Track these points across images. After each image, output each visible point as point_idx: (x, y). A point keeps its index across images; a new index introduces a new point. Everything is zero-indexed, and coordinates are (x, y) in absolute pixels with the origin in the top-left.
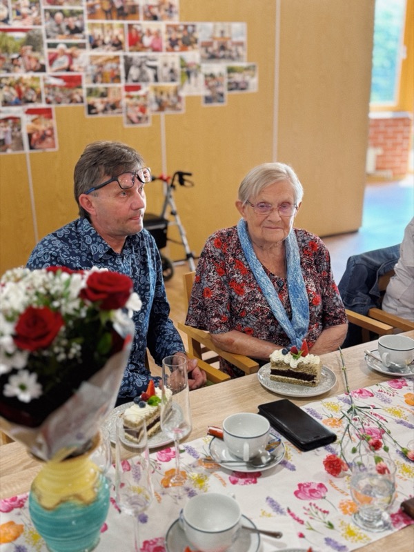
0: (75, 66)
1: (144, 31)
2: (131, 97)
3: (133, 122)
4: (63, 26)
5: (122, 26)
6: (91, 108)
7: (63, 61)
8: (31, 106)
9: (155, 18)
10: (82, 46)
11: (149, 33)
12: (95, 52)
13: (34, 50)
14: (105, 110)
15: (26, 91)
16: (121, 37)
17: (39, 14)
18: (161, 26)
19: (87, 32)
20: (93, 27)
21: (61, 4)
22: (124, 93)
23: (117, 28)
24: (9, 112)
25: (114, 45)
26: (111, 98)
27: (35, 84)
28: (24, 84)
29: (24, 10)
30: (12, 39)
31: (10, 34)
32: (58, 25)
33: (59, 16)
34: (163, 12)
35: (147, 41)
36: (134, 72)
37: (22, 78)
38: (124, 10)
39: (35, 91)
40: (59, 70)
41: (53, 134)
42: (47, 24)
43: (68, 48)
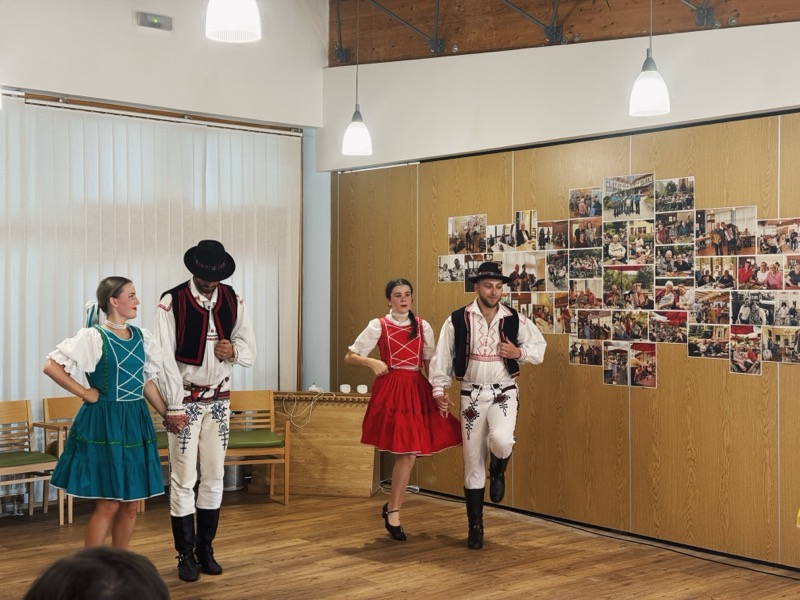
0: (680, 304)
1: (759, 265)
4: (672, 263)
5: (733, 260)
7: (669, 298)
8: (637, 341)
10: (689, 283)
13: (643, 287)
14: (708, 352)
15: (633, 326)
16: (731, 273)
17: (651, 253)
18: (782, 258)
20: (701, 263)
21: (672, 242)
22: (731, 335)
23: (728, 263)
24: (618, 345)
25: (722, 281)
26: (715, 339)
27: (642, 320)
28: (633, 319)
30: (626, 276)
31: (625, 272)
32: (668, 262)
34: (783, 243)
35: (762, 277)
37: (631, 313)
38: (738, 243)
39: (641, 327)
40: (665, 307)
41: (654, 371)
42: (658, 262)
43: (675, 285)
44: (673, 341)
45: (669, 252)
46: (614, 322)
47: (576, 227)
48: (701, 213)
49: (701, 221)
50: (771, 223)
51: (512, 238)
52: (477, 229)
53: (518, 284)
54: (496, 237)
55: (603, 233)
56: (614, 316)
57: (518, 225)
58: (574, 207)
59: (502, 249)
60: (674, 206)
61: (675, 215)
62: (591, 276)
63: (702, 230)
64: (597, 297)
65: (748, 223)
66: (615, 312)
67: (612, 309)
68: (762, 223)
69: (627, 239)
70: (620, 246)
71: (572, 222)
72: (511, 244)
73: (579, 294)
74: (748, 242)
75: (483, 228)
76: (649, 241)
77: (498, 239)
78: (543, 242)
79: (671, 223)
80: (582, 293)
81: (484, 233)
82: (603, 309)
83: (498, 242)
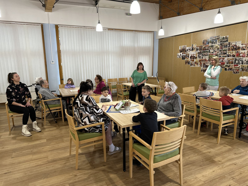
0: (224, 61)
1: (241, 53)
2: (235, 67)
3: (235, 73)
5: (235, 52)
6: (226, 69)
7: (222, 60)
9: (244, 49)
10: (226, 57)
11: (242, 53)
12: (228, 58)
14: (229, 69)
16: (235, 54)
17: (218, 51)
18: (246, 51)
19: (227, 54)
20: (228, 53)
21: (223, 49)
22: (234, 66)
23: (234, 53)
25: (233, 56)
26: (230, 67)
29: (216, 51)
32: (222, 53)
33: (222, 51)
34: (246, 48)
35: (241, 55)
36: (237, 62)
38: (236, 48)
42: (220, 53)
43: (223, 57)
48: (229, 43)
49: (229, 44)
50: (244, 44)
51: (191, 49)
52: (185, 48)
53: (192, 58)
57: (192, 47)
58: (204, 43)
61: (224, 43)
62: (206, 56)
63: (229, 46)
64: (207, 60)
65: (239, 44)
68: (242, 44)
69: (214, 49)
70: (212, 50)
71: (203, 46)
72: (191, 51)
73: (204, 59)
74: (239, 48)
75: (186, 48)
76: (218, 49)
78: (197, 50)
81: (186, 49)
82: (208, 62)
83: (189, 50)
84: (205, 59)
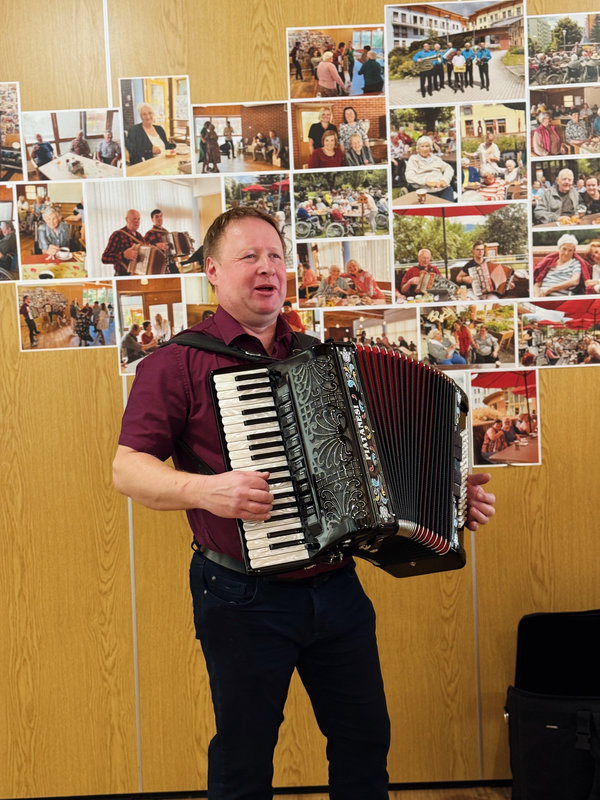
0: (596, 281)
4: (574, 196)
7: (569, 271)
8: (488, 368)
13: (501, 251)
15: (479, 337)
17: (520, 175)
21: (573, 152)
27: (499, 322)
30: (457, 229)
32: (563, 194)
37: (471, 309)
39: (499, 337)
40: (557, 291)
41: (532, 428)
42: (535, 196)
43: (581, 242)
44: (580, 359)
45: (566, 174)
46: (425, 331)
47: (309, 119)
51: (111, 143)
53: (140, 258)
54: (58, 141)
55: (389, 133)
56: (424, 319)
57: (128, 113)
59: (78, 170)
60: (575, 73)
61: (578, 92)
62: (358, 232)
64: (377, 279)
66: (428, 310)
67: (418, 304)
69: (458, 147)
70: (436, 161)
71: (296, 108)
72: (111, 159)
73: (326, 274)
75: (9, 119)
76: (514, 151)
77: (66, 147)
78: (212, 152)
79: (569, 111)
80: (335, 270)
82: (394, 305)
83: (66, 155)
84: (355, 273)
